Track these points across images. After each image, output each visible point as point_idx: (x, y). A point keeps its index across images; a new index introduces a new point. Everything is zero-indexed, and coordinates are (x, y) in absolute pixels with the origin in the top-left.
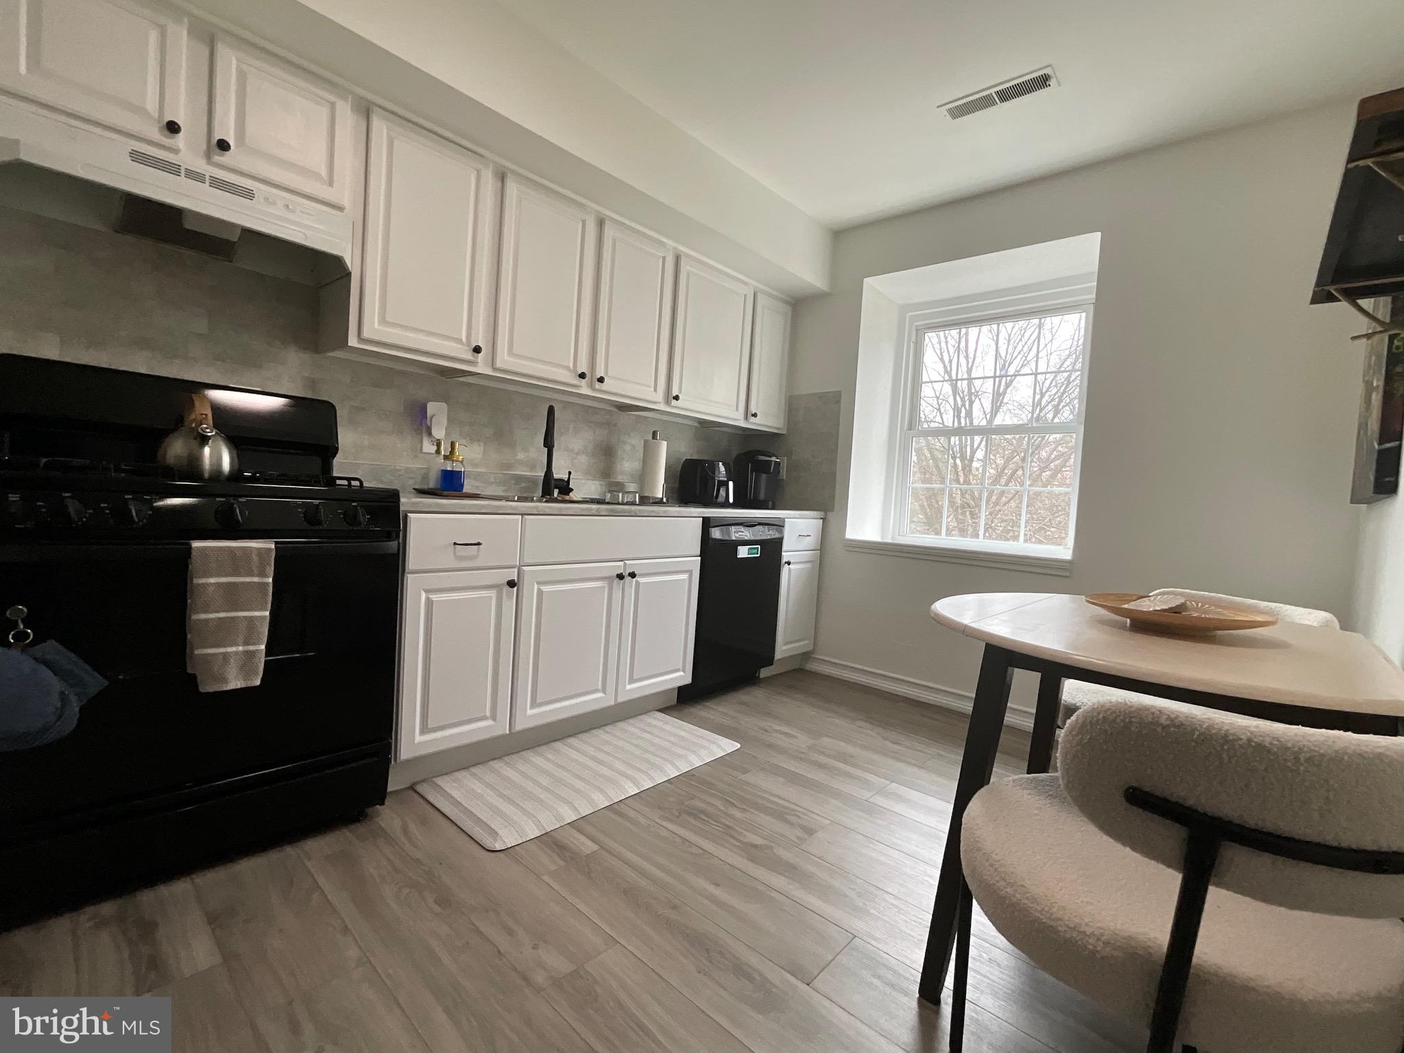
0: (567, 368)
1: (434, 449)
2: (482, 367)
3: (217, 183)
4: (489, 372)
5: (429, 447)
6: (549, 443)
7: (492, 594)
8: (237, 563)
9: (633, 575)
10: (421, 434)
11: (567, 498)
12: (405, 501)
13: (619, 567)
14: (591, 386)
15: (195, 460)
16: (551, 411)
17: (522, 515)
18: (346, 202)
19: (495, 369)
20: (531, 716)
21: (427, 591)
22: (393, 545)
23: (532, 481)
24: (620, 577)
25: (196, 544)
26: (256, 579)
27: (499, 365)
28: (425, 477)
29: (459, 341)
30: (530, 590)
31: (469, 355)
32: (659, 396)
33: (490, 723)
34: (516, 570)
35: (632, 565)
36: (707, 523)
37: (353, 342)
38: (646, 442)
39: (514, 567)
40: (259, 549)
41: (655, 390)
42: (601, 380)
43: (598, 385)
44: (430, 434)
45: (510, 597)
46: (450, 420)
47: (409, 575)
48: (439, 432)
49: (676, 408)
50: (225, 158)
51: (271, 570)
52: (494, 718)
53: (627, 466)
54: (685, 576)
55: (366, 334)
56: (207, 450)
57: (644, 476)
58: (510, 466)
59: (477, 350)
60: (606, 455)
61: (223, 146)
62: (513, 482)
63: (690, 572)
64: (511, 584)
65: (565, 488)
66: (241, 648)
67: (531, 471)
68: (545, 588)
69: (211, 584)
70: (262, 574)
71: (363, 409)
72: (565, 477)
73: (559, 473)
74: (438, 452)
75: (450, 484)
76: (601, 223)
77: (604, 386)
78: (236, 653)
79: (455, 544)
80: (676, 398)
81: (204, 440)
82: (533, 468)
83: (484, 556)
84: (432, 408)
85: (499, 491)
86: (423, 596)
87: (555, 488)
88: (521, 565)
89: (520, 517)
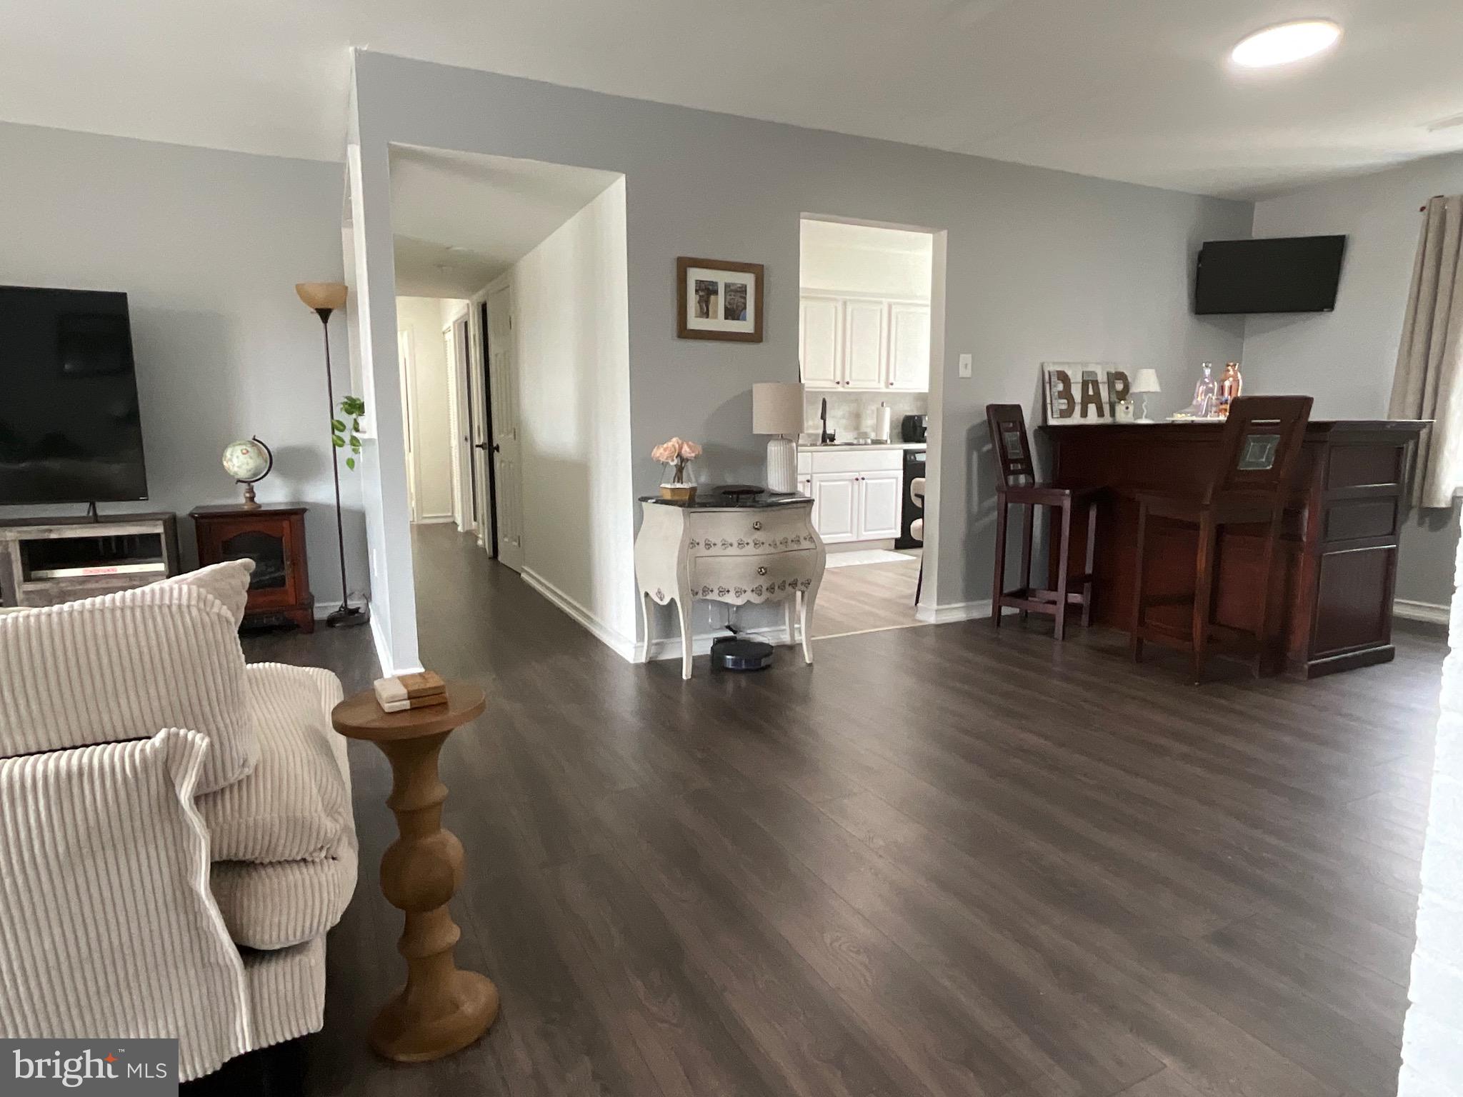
0: (831, 380)
6: (823, 417)
9: (863, 479)
11: (833, 443)
13: (856, 475)
14: (843, 387)
16: (824, 402)
17: (814, 452)
23: (817, 435)
24: (857, 479)
30: (816, 485)
32: (882, 384)
35: (863, 474)
36: (906, 452)
38: (878, 409)
39: (808, 474)
41: (879, 382)
42: (848, 383)
43: (846, 385)
45: (808, 487)
49: (892, 389)
53: (868, 423)
54: (894, 480)
57: (878, 428)
60: (857, 417)
62: (810, 437)
63: (897, 478)
64: (808, 481)
65: (832, 438)
67: (816, 431)
68: (822, 483)
72: (832, 432)
73: (829, 432)
76: (845, 303)
77: (850, 385)
80: (892, 384)
82: (817, 428)
87: (828, 439)
88: (812, 474)
89: (810, 453)
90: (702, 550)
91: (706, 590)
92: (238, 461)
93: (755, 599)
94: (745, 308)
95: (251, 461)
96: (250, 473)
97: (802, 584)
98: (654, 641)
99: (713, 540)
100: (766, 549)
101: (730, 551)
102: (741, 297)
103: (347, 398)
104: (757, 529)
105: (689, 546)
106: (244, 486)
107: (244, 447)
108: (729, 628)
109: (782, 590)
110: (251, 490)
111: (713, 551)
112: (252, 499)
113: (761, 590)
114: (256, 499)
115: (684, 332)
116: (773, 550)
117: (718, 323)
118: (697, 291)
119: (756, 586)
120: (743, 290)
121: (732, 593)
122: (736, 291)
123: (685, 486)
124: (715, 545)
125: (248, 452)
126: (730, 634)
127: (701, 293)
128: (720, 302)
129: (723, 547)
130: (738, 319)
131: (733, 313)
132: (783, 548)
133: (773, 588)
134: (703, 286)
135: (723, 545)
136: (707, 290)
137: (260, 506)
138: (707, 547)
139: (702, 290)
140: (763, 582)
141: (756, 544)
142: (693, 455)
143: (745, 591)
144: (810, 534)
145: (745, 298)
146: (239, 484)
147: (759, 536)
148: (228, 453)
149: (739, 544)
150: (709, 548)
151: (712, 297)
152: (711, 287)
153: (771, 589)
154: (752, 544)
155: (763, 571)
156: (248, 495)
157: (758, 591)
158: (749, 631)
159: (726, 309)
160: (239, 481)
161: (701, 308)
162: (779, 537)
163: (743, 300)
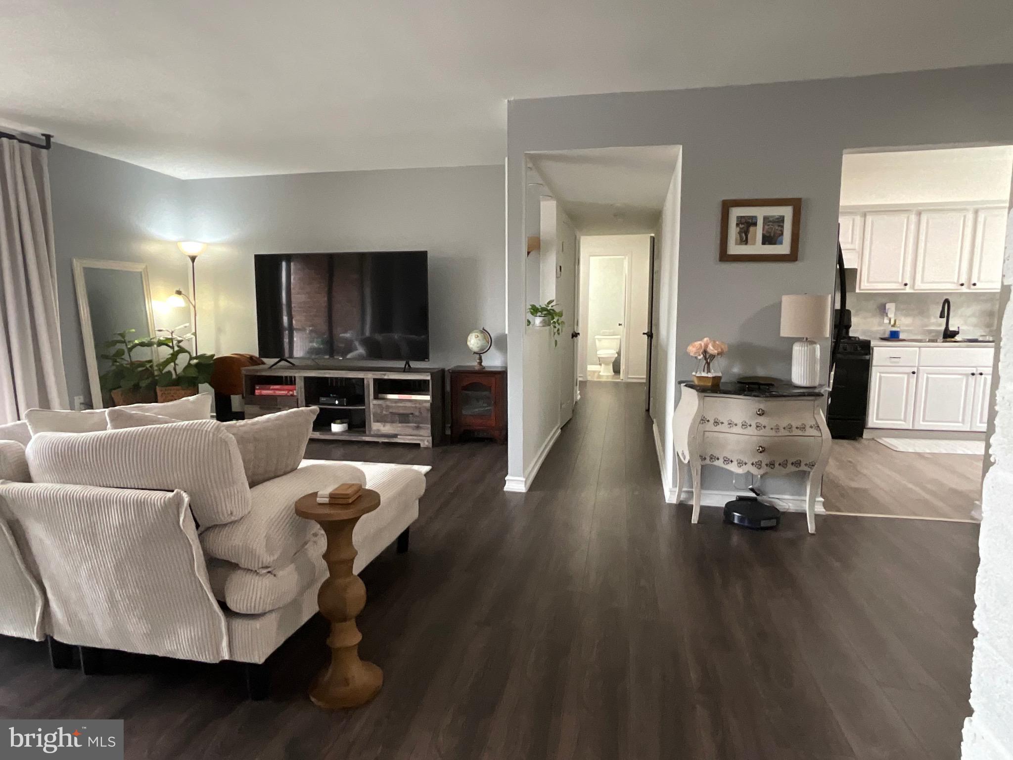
0: (954, 283)
1: (888, 322)
2: (908, 290)
4: (911, 291)
5: (886, 321)
6: (943, 316)
7: (905, 376)
9: (980, 374)
10: (884, 316)
11: (952, 340)
12: (872, 344)
13: (973, 370)
14: (969, 288)
16: (947, 302)
17: (920, 347)
18: (857, 248)
19: (914, 290)
20: (922, 425)
21: (880, 373)
22: (867, 357)
23: (938, 332)
24: (972, 374)
27: (916, 288)
28: (884, 333)
29: (898, 282)
30: (923, 377)
31: (903, 287)
33: (903, 423)
35: (980, 370)
37: (857, 291)
39: (915, 367)
42: (975, 284)
43: (973, 287)
44: (887, 316)
45: (914, 377)
46: (897, 309)
47: (873, 367)
48: (891, 315)
52: (905, 421)
55: (862, 287)
59: (906, 285)
62: (928, 334)
64: (914, 373)
65: (955, 335)
67: (939, 327)
68: (930, 376)
72: (955, 330)
73: (952, 328)
74: (890, 322)
75: (894, 336)
76: (976, 212)
77: (976, 287)
79: (890, 358)
82: (940, 325)
83: (901, 362)
84: (888, 306)
85: (919, 337)
86: (878, 374)
87: (949, 335)
88: (918, 367)
89: (918, 349)
90: (710, 426)
91: (713, 458)
92: (474, 342)
93: (754, 470)
94: (782, 234)
95: (479, 342)
96: (479, 349)
97: (806, 465)
98: (685, 489)
99: (721, 419)
100: (768, 432)
101: (735, 430)
102: (779, 226)
103: (531, 305)
104: (759, 415)
105: (700, 422)
106: (478, 356)
107: (477, 334)
108: (752, 490)
109: (784, 467)
110: (480, 359)
111: (719, 428)
112: (480, 363)
113: (760, 465)
114: (483, 364)
115: (725, 257)
116: (773, 433)
117: (757, 248)
118: (737, 225)
119: (757, 461)
120: (781, 220)
121: (735, 463)
122: (774, 222)
123: (710, 375)
124: (722, 423)
125: (478, 336)
126: (753, 495)
127: (741, 226)
128: (758, 232)
129: (729, 426)
130: (775, 244)
131: (768, 239)
132: (783, 432)
133: (774, 465)
134: (743, 220)
135: (729, 424)
136: (747, 224)
137: (484, 368)
138: (715, 424)
139: (742, 224)
140: (764, 459)
141: (757, 427)
142: (716, 352)
143: (746, 464)
144: (817, 423)
145: (783, 227)
146: (475, 355)
147: (763, 420)
148: (469, 338)
149: (743, 425)
150: (717, 426)
151: (752, 229)
152: (750, 221)
153: (771, 465)
154: (754, 425)
155: (763, 450)
156: (478, 361)
157: (758, 465)
158: (771, 496)
159: (764, 237)
160: (475, 353)
161: (741, 237)
162: (784, 422)
163: (780, 228)
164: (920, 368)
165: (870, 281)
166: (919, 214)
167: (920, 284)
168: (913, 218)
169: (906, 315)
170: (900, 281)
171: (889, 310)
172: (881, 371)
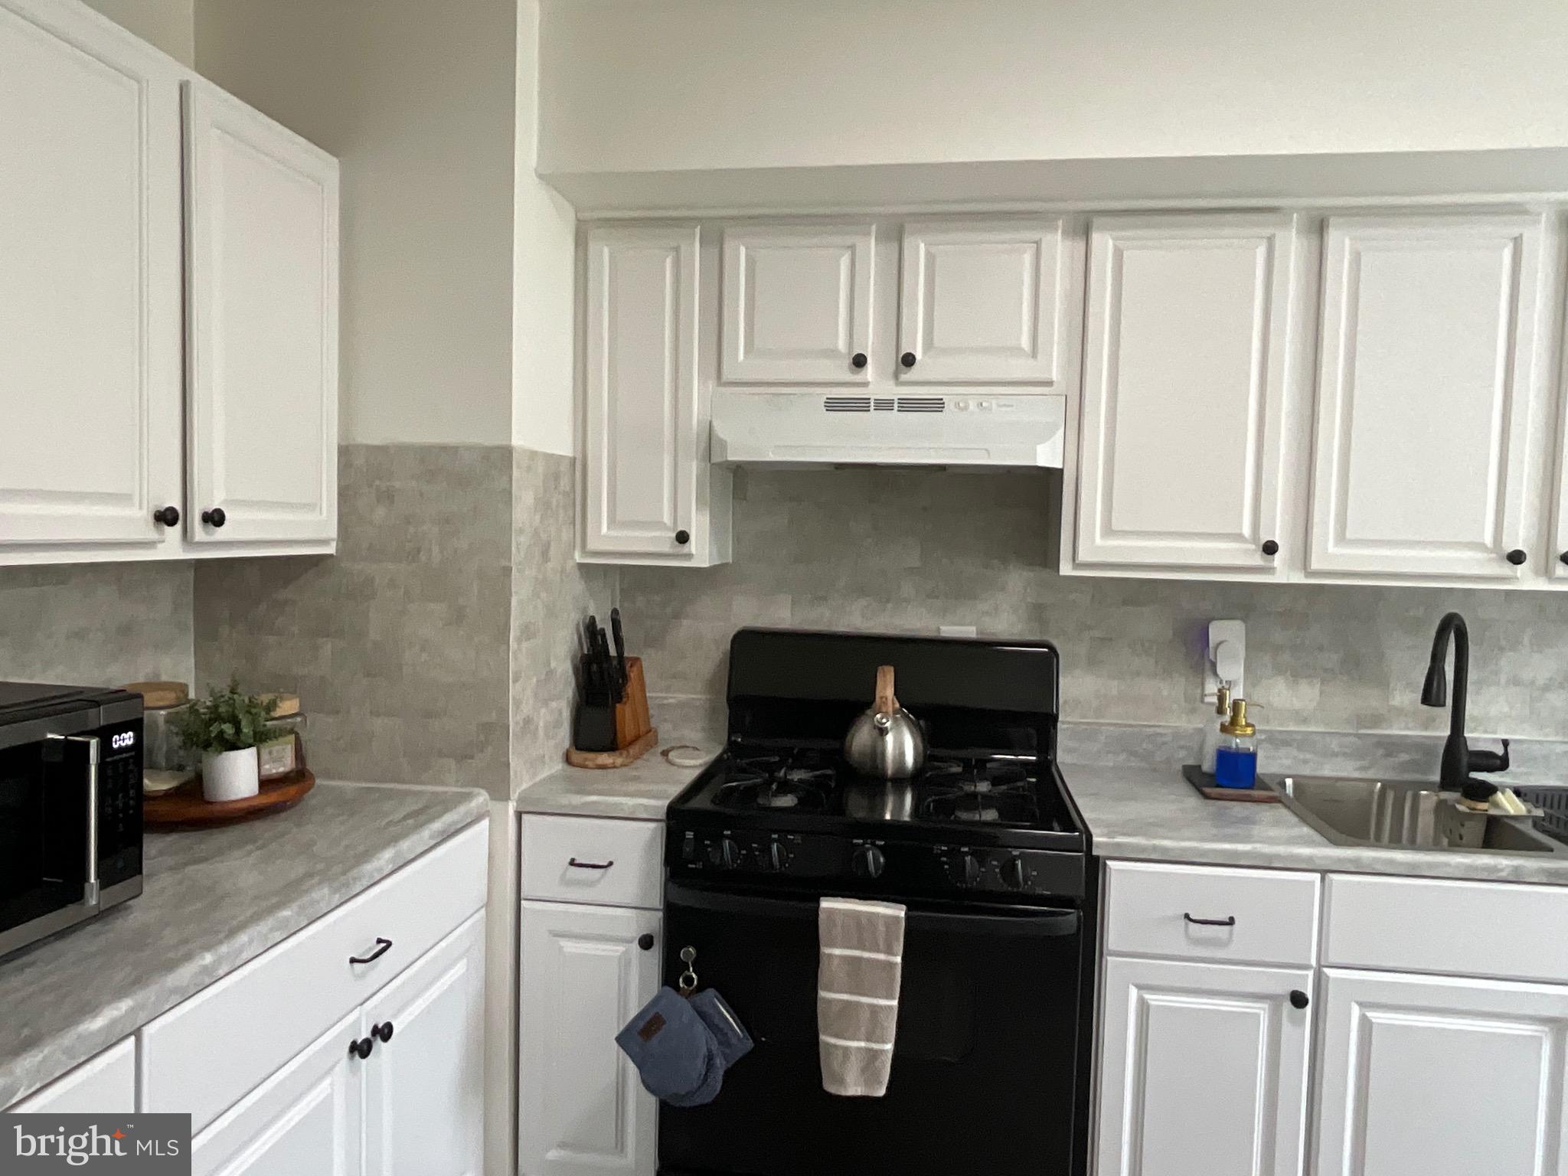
0: (1477, 546)
2: (1283, 572)
3: (908, 405)
4: (1298, 578)
5: (1207, 700)
7: (1262, 1010)
8: (861, 932)
10: (1203, 672)
14: (1545, 574)
15: (876, 753)
17: (1325, 872)
18: (1055, 376)
19: (1310, 574)
21: (1138, 987)
23: (1424, 748)
25: (826, 904)
26: (882, 957)
27: (1315, 565)
28: (1199, 748)
29: (1238, 537)
31: (1258, 559)
34: (1310, 974)
37: (1066, 569)
39: (1307, 967)
40: (885, 916)
43: (1562, 569)
44: (1215, 674)
46: (1254, 647)
47: (1109, 958)
48: (1232, 669)
50: (913, 374)
51: (900, 947)
55: (1083, 556)
56: (890, 738)
58: (1377, 720)
59: (1270, 548)
61: (909, 360)
62: (1381, 752)
64: (1298, 1000)
66: (862, 1044)
67: (1426, 729)
68: (1376, 1017)
69: (837, 956)
70: (889, 951)
71: (1111, 639)
74: (1220, 710)
78: (859, 1049)
79: (1187, 916)
81: (882, 732)
84: (1217, 631)
86: (1133, 993)
88: (1320, 966)
89: (1317, 876)
164: (1331, 973)
165: (1114, 528)
166: (1318, 227)
167: (1331, 548)
168: (1293, 246)
169: (1296, 675)
170: (1246, 531)
171: (1220, 650)
172: (1143, 982)
